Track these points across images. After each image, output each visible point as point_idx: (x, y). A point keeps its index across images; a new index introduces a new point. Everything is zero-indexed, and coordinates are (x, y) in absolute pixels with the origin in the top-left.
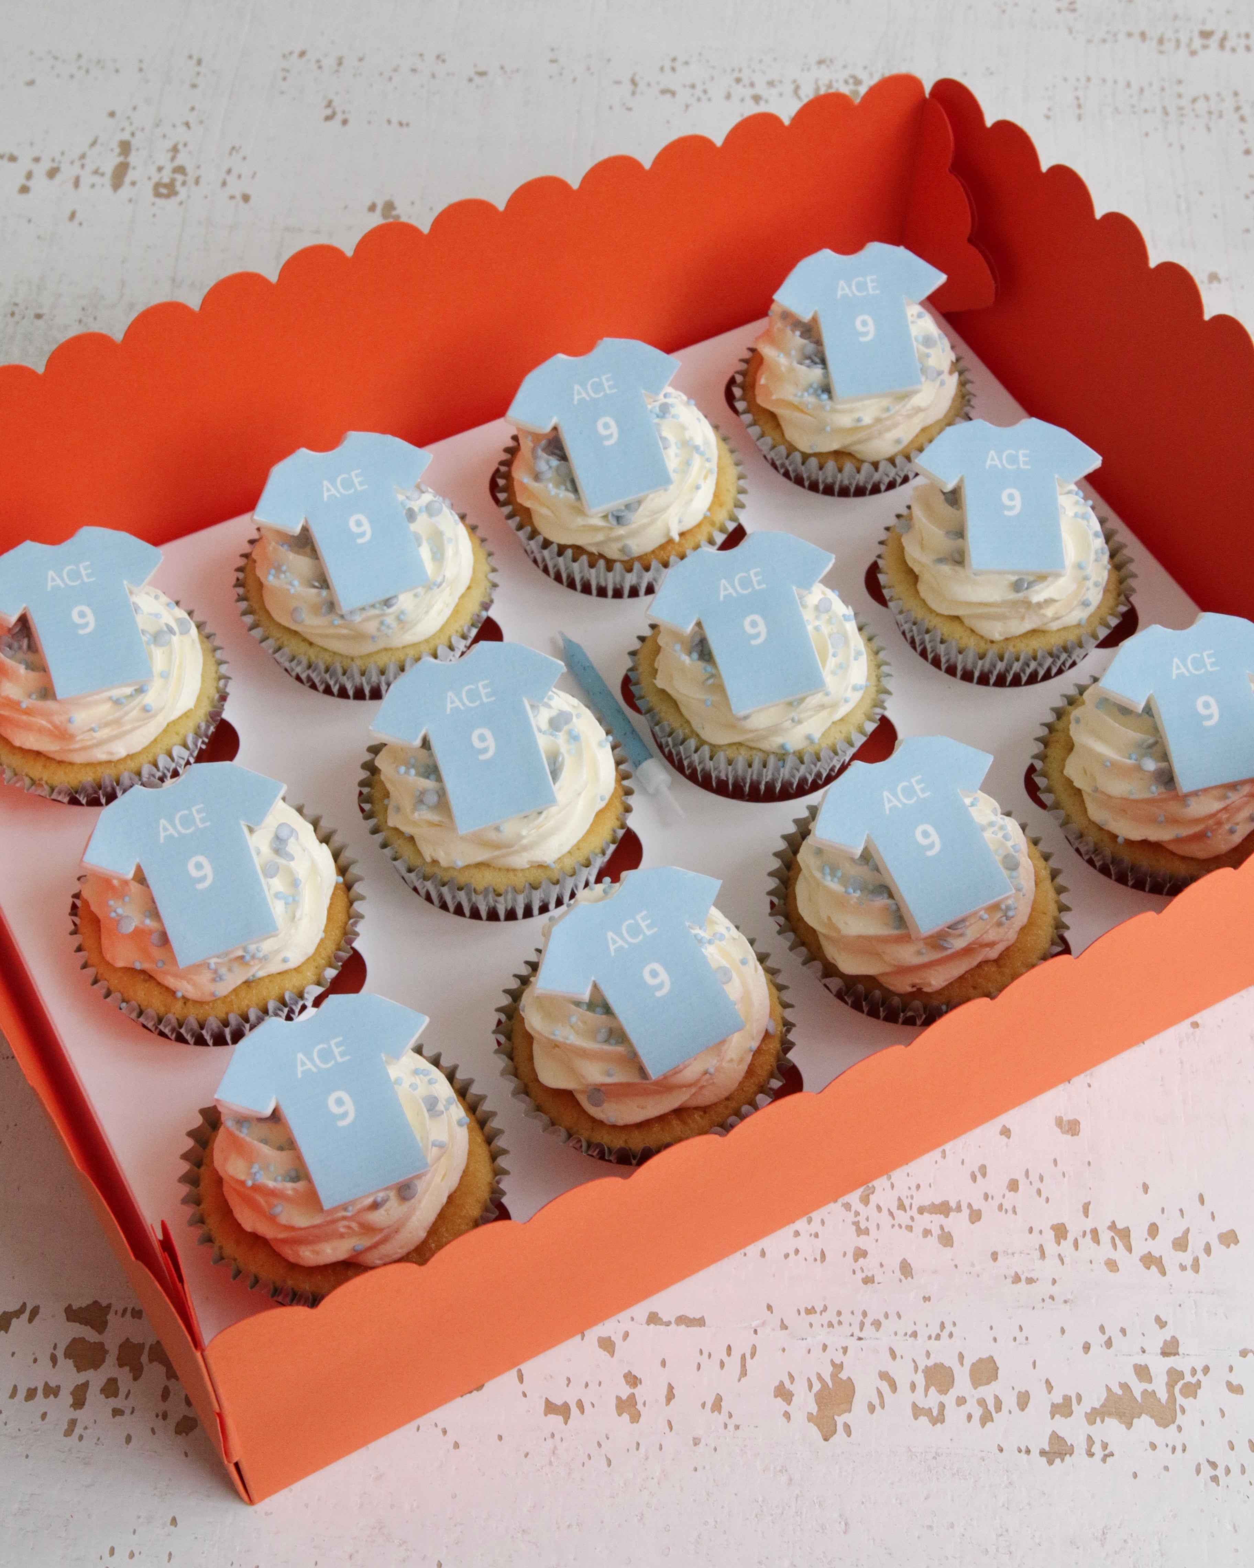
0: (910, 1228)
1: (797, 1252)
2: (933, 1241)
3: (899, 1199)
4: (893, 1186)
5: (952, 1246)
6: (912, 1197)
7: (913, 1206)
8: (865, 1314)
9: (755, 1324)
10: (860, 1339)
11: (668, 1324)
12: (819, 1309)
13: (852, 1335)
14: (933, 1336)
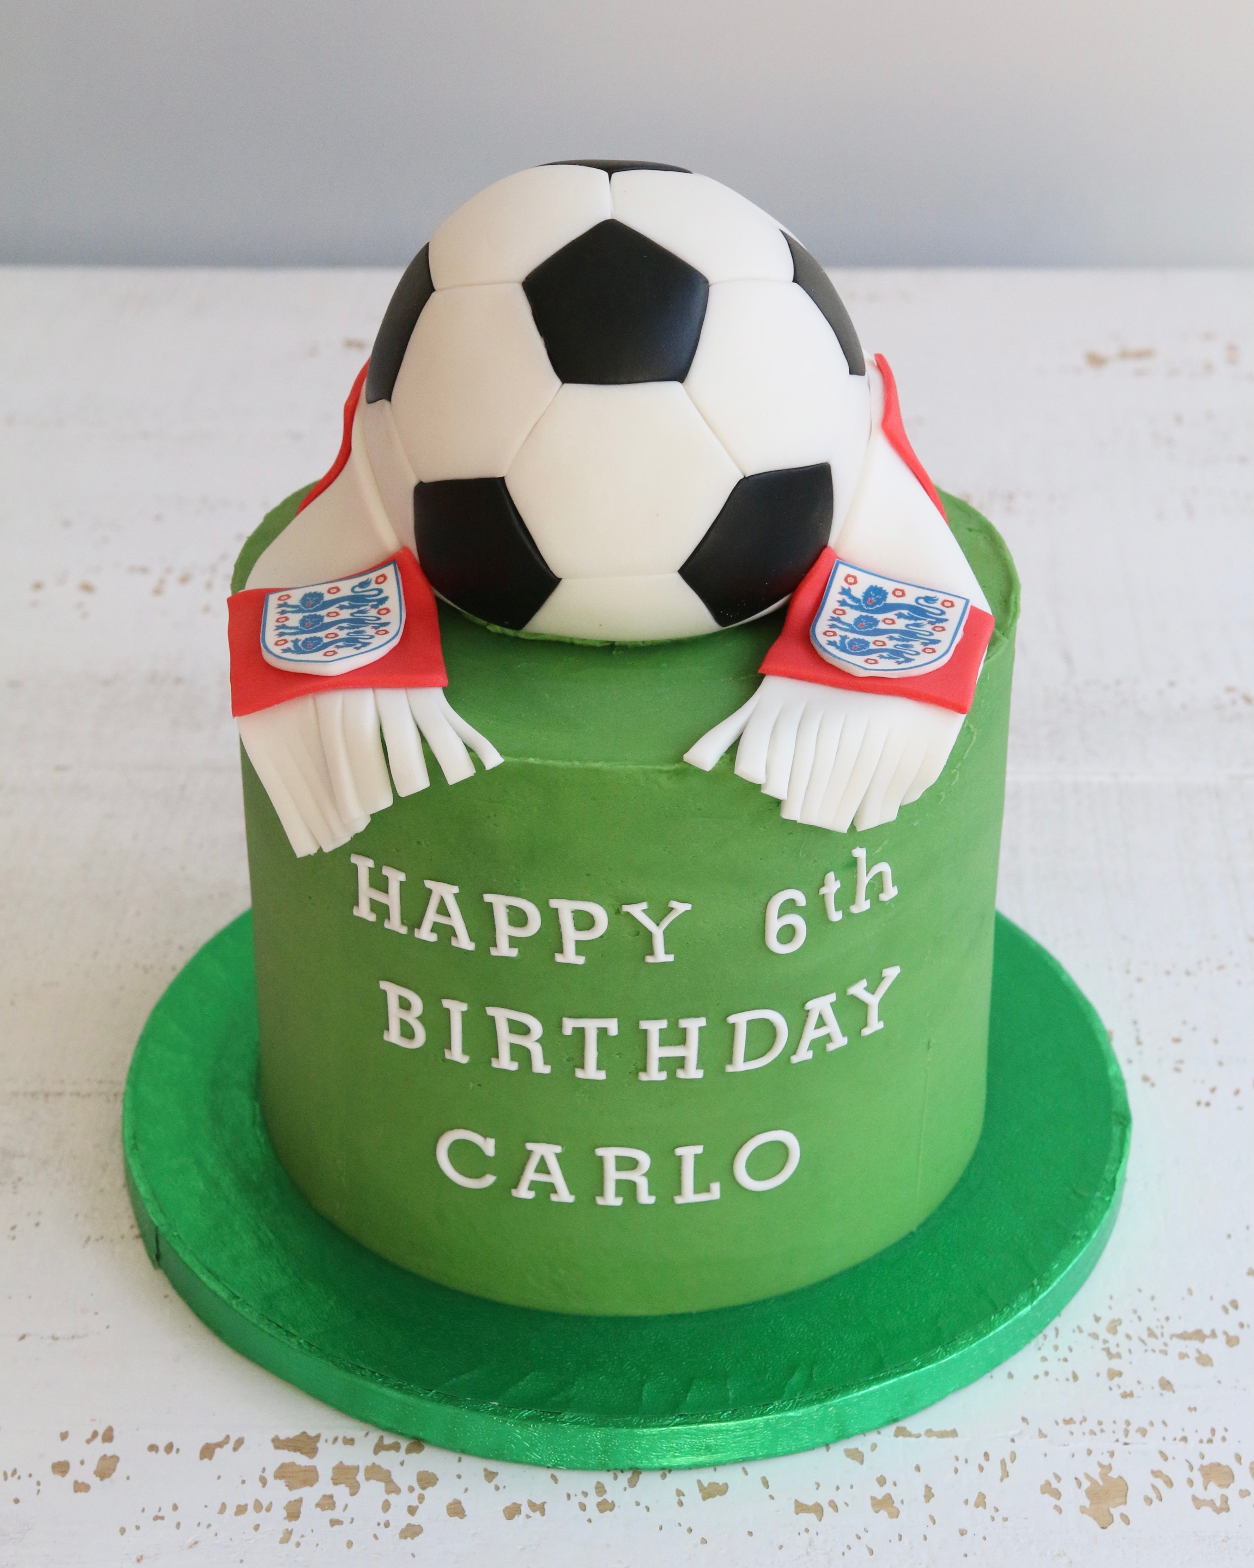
0: (1165, 1353)
1: (1047, 1374)
2: (1191, 1362)
3: (1149, 1329)
4: (1140, 1318)
5: (1212, 1365)
6: (1162, 1327)
7: (1165, 1334)
8: (1128, 1423)
9: (1011, 1433)
10: (1126, 1444)
11: (918, 1436)
12: (1078, 1419)
13: (1117, 1441)
14: (1205, 1440)
